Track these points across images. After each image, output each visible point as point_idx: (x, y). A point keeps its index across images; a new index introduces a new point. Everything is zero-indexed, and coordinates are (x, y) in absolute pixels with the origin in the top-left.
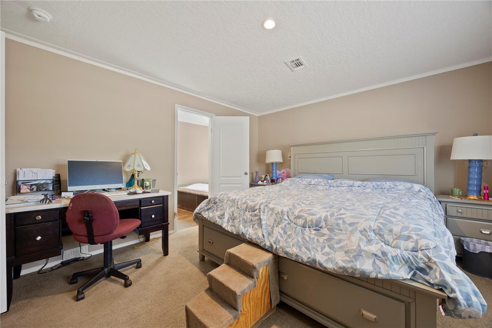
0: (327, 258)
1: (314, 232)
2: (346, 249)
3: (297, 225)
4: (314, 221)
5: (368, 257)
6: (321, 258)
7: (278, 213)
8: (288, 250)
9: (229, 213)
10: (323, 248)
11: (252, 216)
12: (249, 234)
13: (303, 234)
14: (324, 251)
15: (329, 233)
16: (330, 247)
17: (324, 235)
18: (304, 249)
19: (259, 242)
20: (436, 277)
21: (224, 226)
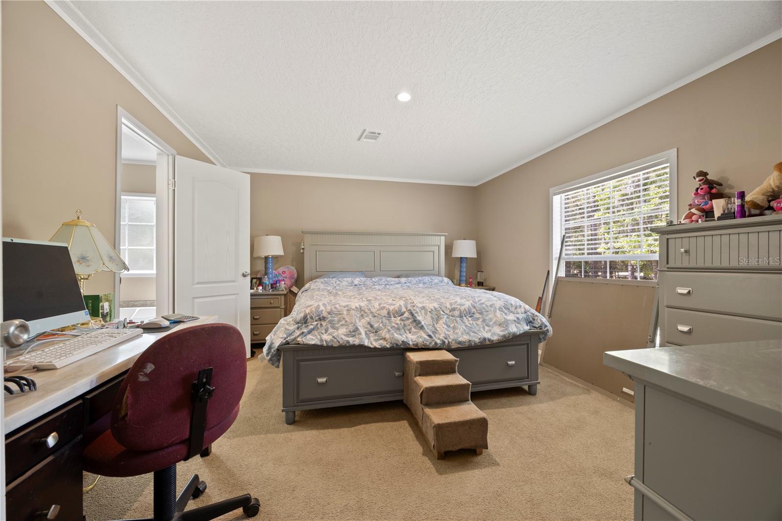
0: (491, 333)
1: (470, 319)
2: (498, 323)
3: (454, 317)
4: (467, 310)
5: (512, 323)
6: (488, 335)
7: (432, 310)
8: (460, 339)
9: (363, 326)
10: (484, 328)
11: (403, 320)
12: (412, 340)
13: (464, 323)
14: (486, 330)
15: (481, 316)
16: (488, 326)
17: (478, 319)
18: (472, 334)
19: (428, 344)
20: (539, 323)
21: (366, 343)
